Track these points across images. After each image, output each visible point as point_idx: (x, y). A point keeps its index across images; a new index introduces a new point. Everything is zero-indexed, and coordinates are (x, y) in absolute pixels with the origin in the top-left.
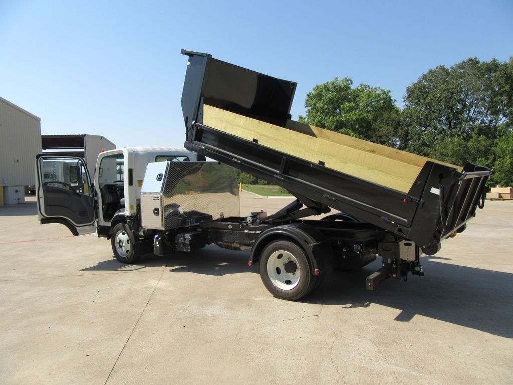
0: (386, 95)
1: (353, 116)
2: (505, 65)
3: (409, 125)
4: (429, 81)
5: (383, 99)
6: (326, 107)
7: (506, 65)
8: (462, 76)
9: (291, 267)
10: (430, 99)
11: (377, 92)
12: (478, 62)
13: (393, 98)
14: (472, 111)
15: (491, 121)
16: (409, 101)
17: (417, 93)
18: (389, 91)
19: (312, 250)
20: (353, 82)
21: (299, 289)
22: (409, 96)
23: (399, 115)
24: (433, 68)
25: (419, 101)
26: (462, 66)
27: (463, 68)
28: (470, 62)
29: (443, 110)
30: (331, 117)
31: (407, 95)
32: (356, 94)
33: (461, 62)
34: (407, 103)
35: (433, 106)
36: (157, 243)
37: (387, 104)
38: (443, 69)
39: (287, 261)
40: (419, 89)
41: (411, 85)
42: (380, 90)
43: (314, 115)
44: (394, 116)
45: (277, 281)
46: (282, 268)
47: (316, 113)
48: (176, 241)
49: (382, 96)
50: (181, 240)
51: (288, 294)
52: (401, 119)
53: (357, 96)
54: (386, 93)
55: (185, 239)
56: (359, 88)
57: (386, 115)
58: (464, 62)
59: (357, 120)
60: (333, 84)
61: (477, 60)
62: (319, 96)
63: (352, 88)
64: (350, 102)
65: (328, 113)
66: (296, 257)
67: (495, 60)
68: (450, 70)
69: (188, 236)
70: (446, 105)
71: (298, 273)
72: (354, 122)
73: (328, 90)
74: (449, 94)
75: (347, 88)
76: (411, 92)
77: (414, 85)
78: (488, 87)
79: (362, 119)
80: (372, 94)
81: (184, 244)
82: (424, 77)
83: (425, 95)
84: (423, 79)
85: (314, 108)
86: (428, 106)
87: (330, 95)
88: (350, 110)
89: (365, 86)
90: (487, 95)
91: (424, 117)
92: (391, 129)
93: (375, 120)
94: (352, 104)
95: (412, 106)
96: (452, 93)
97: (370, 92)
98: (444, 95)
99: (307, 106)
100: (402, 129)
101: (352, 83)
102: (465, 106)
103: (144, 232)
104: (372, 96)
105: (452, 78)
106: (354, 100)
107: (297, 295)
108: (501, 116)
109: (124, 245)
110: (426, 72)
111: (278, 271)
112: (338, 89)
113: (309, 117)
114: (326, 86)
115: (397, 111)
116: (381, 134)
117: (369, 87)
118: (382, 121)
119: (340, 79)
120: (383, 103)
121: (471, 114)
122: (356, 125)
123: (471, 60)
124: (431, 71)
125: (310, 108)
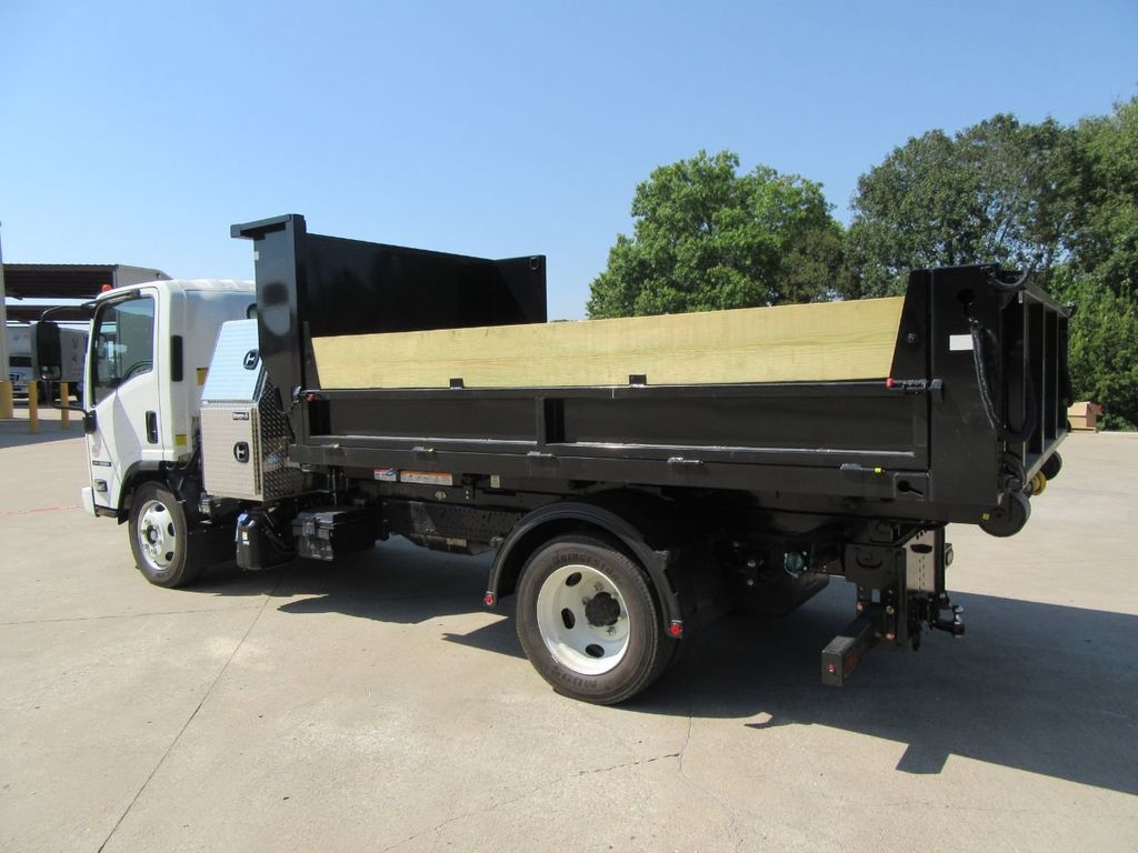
0: (814, 193)
1: (740, 237)
2: (1073, 134)
3: (861, 261)
4: (909, 163)
5: (808, 201)
6: (679, 215)
7: (1074, 132)
8: (980, 155)
9: (602, 610)
10: (911, 203)
11: (794, 186)
12: (1014, 125)
13: (828, 200)
14: (1000, 234)
15: (1039, 257)
16: (864, 208)
17: (880, 190)
18: (821, 185)
19: (663, 567)
20: (740, 161)
21: (624, 674)
22: (865, 195)
23: (840, 238)
24: (918, 137)
25: (886, 207)
26: (979, 133)
27: (983, 137)
28: (999, 125)
29: (939, 229)
30: (691, 240)
31: (859, 195)
32: (746, 188)
33: (979, 124)
34: (859, 212)
35: (916, 221)
36: (245, 536)
37: (816, 213)
38: (940, 138)
39: (592, 594)
40: (887, 181)
41: (868, 172)
42: (800, 181)
43: (653, 232)
44: (830, 239)
45: (562, 646)
46: (579, 613)
47: (657, 229)
48: (295, 532)
49: (803, 194)
50: (308, 529)
51: (594, 685)
52: (846, 247)
53: (748, 194)
54: (814, 190)
55: (317, 525)
56: (754, 175)
57: (812, 236)
58: (984, 123)
59: (749, 247)
60: (696, 164)
61: (1014, 120)
62: (664, 190)
63: (736, 176)
64: (732, 206)
65: (684, 230)
66: (618, 584)
67: (1050, 122)
68: (954, 140)
69: (326, 518)
70: (944, 217)
71: (624, 627)
72: (742, 251)
73: (685, 178)
74: (954, 192)
75: (727, 175)
76: (867, 187)
77: (875, 171)
78: (1037, 180)
79: (761, 244)
80: (783, 190)
81: (315, 539)
82: (898, 153)
83: (899, 194)
84: (896, 158)
85: (653, 219)
86: (906, 220)
87: (688, 188)
88: (734, 223)
89: (767, 172)
90: (1035, 198)
91: (897, 244)
92: (823, 268)
93: (787, 247)
94: (738, 211)
95: (869, 219)
96: (959, 192)
97: (779, 185)
98: (942, 195)
99: (636, 214)
100: (847, 268)
101: (737, 163)
102: (986, 222)
103: (212, 504)
104: (782, 195)
105: (959, 158)
106: (743, 202)
107: (620, 690)
108: (1060, 246)
109: (161, 537)
110: (902, 144)
111: (568, 619)
112: (707, 177)
113: (640, 238)
114: (678, 167)
115: (836, 231)
116: (801, 279)
117: (775, 173)
118: (803, 251)
119: (712, 153)
120: (807, 210)
121: (998, 239)
122: (745, 258)
123: (1000, 119)
124: (913, 141)
125: (642, 217)
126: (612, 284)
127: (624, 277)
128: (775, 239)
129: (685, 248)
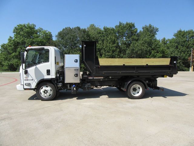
1: (39, 40)
5: (49, 35)
6: (25, 34)
13: (52, 35)
26: (75, 29)
32: (38, 31)
38: (70, 28)
42: (48, 31)
54: (50, 33)
56: (39, 29)
58: (76, 27)
59: (40, 42)
60: (28, 25)
61: (80, 28)
62: (22, 29)
64: (36, 34)
68: (72, 29)
72: (39, 42)
73: (26, 27)
75: (34, 28)
76: (60, 34)
77: (61, 32)
79: (42, 41)
80: (45, 32)
84: (63, 30)
87: (26, 30)
88: (37, 37)
89: (41, 29)
98: (72, 37)
99: (14, 32)
101: (35, 26)
112: (30, 28)
114: (24, 25)
122: (40, 43)
123: (78, 27)
124: (66, 28)
125: (15, 34)
126: (11, 46)
127: (13, 45)
128: (44, 41)
129: (27, 40)
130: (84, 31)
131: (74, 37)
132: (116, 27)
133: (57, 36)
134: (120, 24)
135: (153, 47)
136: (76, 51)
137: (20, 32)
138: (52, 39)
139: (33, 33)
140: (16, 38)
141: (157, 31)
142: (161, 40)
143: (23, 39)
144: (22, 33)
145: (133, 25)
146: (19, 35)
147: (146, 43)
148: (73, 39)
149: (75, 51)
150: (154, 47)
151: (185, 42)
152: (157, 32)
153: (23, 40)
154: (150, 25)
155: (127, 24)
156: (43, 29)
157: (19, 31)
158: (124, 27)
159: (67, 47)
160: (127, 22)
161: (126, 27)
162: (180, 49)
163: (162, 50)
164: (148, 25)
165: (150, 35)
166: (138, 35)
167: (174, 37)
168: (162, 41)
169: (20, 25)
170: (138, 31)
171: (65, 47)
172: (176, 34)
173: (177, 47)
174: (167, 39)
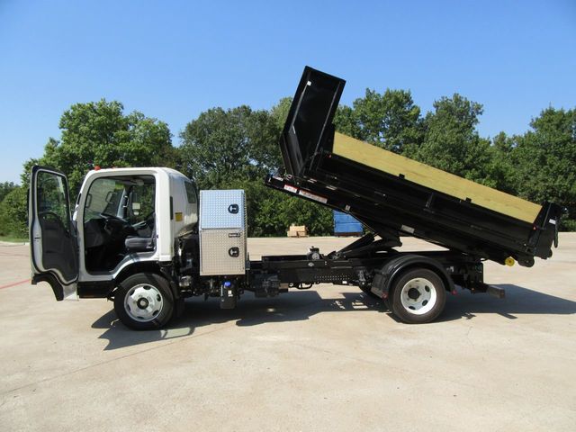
0: (164, 128)
1: (131, 146)
2: (272, 118)
5: (162, 132)
6: (93, 131)
12: (250, 111)
18: (167, 125)
20: (124, 107)
24: (212, 109)
26: (237, 112)
27: (237, 114)
28: (244, 110)
30: (101, 145)
32: (129, 121)
34: (184, 140)
38: (220, 110)
41: (191, 122)
42: (157, 122)
47: (79, 137)
54: (164, 126)
56: (132, 115)
58: (239, 108)
59: (136, 152)
60: (101, 105)
61: (250, 108)
62: (83, 117)
63: (123, 114)
67: (264, 111)
68: (227, 112)
72: (133, 153)
73: (96, 112)
75: (117, 113)
76: (192, 129)
77: (194, 122)
79: (142, 151)
80: (150, 125)
82: (204, 115)
84: (203, 117)
85: (75, 130)
87: (98, 119)
88: (127, 139)
89: (140, 115)
98: (227, 136)
99: (62, 127)
101: (122, 108)
110: (205, 111)
112: (108, 113)
114: (91, 106)
122: (134, 157)
123: (245, 107)
124: (209, 111)
125: (66, 130)
128: (147, 149)
129: (99, 149)
130: (263, 118)
131: (234, 136)
132: (356, 103)
133: (183, 135)
134: (370, 94)
135: (467, 161)
136: (240, 177)
137: (79, 124)
138: (170, 144)
139: (115, 127)
140: (68, 142)
141: (478, 113)
142: (492, 141)
143: (86, 145)
144: (83, 128)
145: (408, 98)
146: (75, 133)
147: (446, 149)
148: (230, 142)
149: (236, 177)
150: (472, 161)
151: (565, 145)
152: (478, 117)
153: (86, 149)
154: (456, 96)
155: (389, 95)
156: (143, 116)
157: (76, 121)
158: (380, 104)
159: (214, 166)
160: (388, 90)
161: (385, 103)
162: (551, 166)
163: (496, 168)
164: (451, 97)
165: (457, 126)
166: (423, 127)
167: (533, 131)
168: (497, 143)
169: (79, 105)
170: (423, 115)
171: (208, 166)
172: (537, 119)
173: (543, 160)
174: (509, 135)
